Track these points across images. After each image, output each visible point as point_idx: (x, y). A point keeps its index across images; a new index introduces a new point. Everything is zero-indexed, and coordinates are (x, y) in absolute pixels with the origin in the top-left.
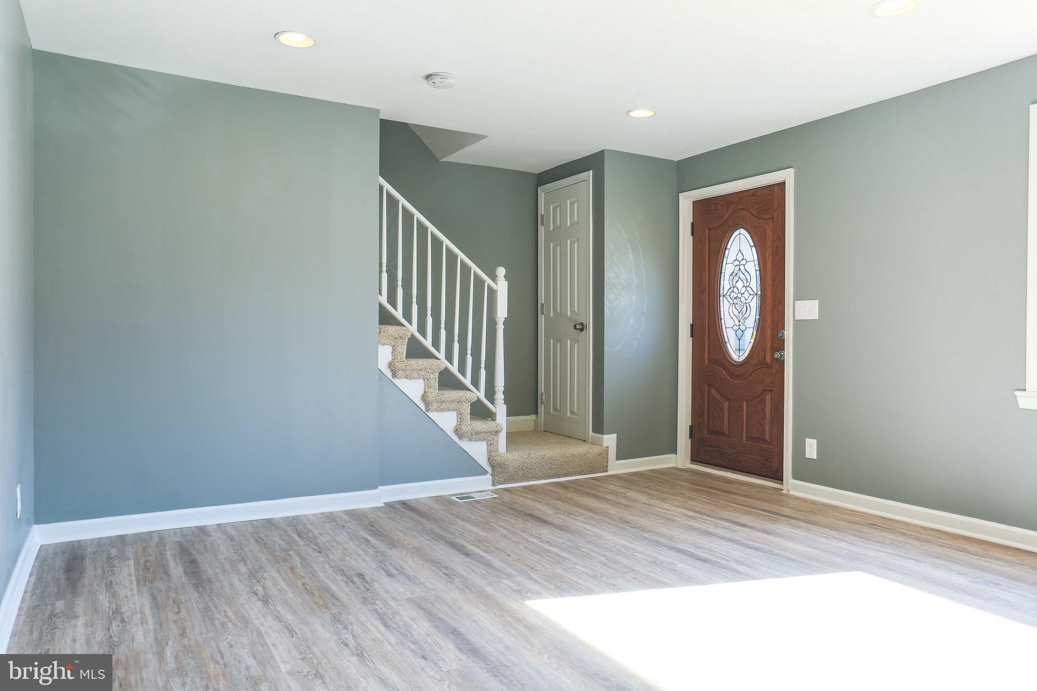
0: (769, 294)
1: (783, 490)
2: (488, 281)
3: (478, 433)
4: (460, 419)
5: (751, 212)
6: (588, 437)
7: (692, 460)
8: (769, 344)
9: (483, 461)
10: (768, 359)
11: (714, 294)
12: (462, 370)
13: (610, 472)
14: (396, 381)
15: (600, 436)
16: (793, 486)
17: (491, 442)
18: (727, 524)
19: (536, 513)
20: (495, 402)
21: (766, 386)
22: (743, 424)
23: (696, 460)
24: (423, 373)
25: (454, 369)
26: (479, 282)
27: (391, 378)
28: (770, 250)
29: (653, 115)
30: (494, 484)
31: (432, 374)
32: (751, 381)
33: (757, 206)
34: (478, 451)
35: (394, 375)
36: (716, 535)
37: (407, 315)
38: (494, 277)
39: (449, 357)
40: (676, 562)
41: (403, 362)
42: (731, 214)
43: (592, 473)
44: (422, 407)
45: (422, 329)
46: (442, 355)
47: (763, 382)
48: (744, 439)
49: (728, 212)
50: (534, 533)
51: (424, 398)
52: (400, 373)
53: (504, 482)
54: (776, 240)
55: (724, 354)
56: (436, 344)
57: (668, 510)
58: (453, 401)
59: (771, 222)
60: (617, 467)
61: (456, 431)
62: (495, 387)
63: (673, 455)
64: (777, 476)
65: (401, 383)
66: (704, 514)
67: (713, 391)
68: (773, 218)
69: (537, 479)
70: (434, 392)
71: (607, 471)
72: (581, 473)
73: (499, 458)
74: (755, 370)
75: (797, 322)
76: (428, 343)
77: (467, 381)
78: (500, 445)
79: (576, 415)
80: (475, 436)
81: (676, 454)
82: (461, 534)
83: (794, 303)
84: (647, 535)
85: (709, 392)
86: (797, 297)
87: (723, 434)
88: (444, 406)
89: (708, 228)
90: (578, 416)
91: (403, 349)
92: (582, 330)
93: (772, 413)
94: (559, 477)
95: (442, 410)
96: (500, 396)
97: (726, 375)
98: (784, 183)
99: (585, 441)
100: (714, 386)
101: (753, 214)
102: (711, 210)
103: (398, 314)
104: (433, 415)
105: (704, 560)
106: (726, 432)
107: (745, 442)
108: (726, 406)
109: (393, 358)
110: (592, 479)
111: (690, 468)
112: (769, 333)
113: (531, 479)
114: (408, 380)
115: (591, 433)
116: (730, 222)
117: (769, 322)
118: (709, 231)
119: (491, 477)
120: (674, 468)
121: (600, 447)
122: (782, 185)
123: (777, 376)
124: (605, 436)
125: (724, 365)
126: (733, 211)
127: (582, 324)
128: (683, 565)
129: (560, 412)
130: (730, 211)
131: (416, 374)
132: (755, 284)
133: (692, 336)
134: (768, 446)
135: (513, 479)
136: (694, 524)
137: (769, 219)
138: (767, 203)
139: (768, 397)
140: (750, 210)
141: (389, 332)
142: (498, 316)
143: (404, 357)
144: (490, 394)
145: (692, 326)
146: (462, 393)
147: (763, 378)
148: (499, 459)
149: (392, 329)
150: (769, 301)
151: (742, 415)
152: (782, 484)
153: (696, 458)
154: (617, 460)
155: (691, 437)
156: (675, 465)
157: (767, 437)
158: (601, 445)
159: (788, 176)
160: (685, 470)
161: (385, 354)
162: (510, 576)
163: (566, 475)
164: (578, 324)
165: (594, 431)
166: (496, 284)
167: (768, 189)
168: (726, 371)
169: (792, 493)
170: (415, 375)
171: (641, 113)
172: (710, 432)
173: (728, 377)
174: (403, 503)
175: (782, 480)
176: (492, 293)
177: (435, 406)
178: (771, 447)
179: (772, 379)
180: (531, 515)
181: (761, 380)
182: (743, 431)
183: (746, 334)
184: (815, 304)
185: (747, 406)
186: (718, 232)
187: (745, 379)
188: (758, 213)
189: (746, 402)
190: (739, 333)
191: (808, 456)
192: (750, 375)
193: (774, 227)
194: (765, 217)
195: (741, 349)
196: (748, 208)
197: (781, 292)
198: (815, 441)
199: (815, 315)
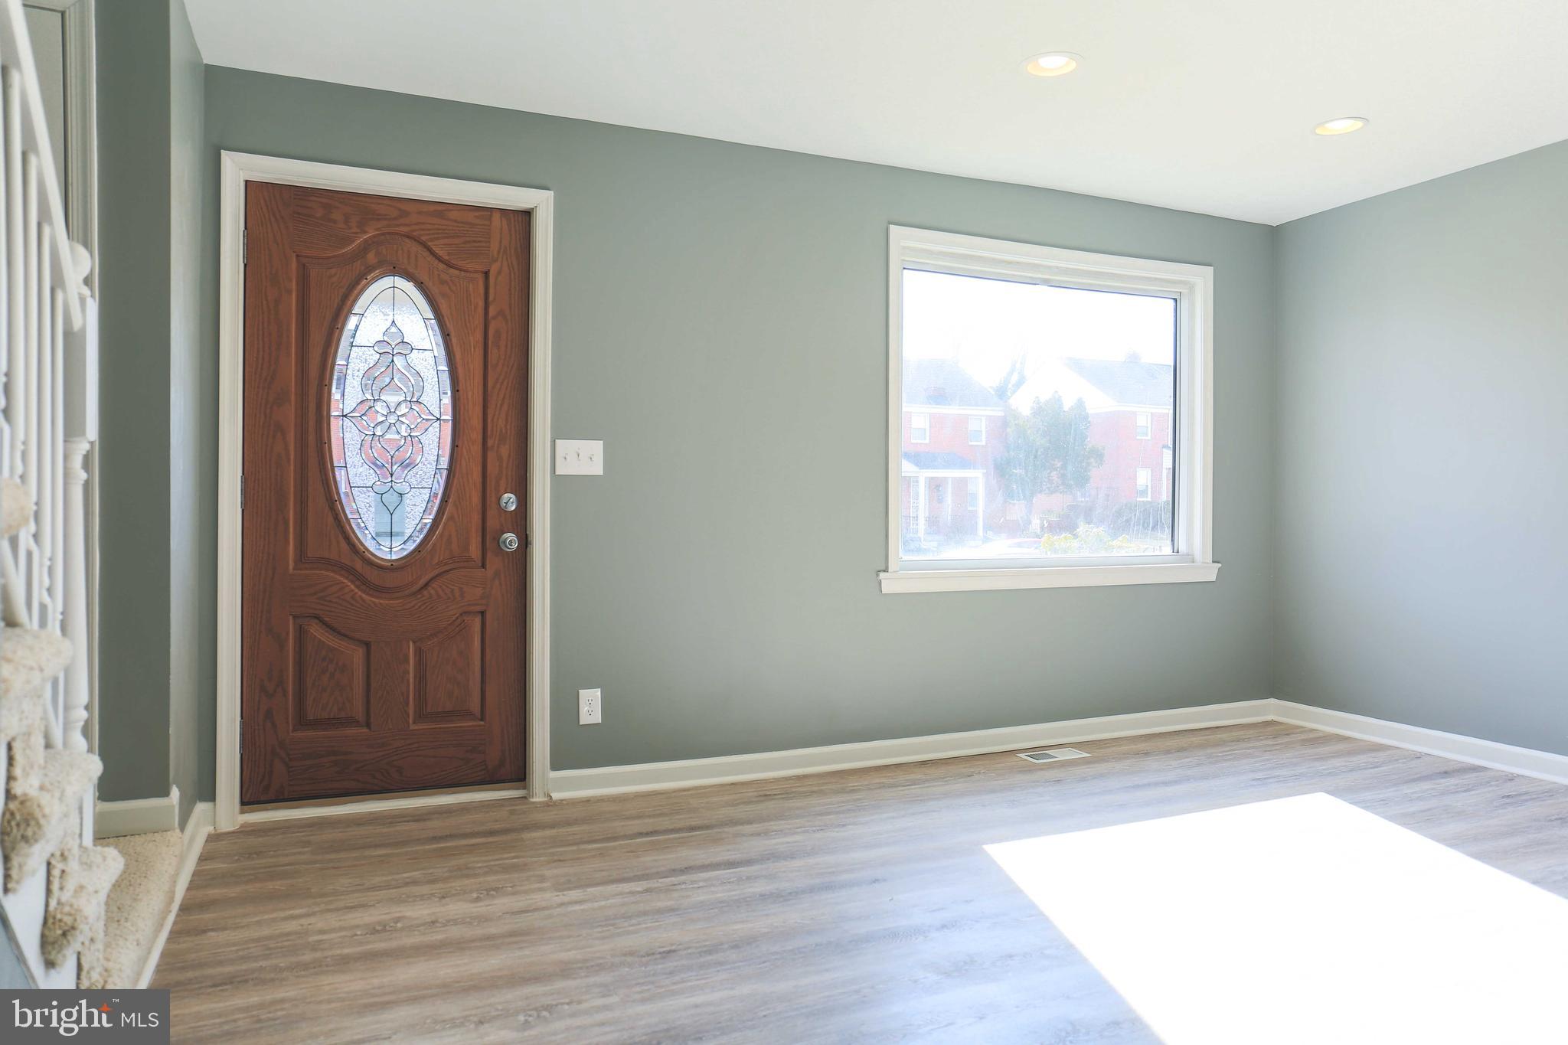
0: (475, 422)
1: (530, 798)
5: (427, 247)
7: (243, 803)
8: (476, 519)
10: (475, 552)
11: (318, 409)
16: (555, 784)
21: (469, 605)
22: (408, 692)
28: (478, 334)
32: (430, 598)
33: (446, 241)
42: (370, 239)
47: (461, 598)
48: (411, 721)
49: (364, 232)
54: (494, 318)
55: (348, 546)
59: (482, 282)
64: (518, 773)
67: (316, 630)
68: (487, 273)
74: (440, 574)
75: (560, 480)
81: (213, 799)
83: (552, 443)
85: (301, 633)
86: (562, 431)
87: (350, 720)
89: (299, 256)
93: (485, 655)
97: (358, 591)
98: (529, 213)
100: (315, 617)
101: (433, 254)
102: (309, 216)
106: (360, 717)
107: (412, 727)
108: (358, 655)
112: (475, 498)
116: (370, 257)
117: (476, 475)
118: (302, 265)
122: (523, 216)
125: (349, 572)
126: (379, 236)
130: (371, 232)
132: (437, 397)
133: (243, 504)
134: (474, 723)
137: (476, 272)
138: (475, 241)
139: (475, 625)
140: (428, 243)
145: (244, 481)
147: (461, 589)
150: (475, 435)
151: (406, 672)
152: (525, 787)
153: (249, 799)
155: (241, 748)
156: (213, 827)
157: (474, 705)
158: (172, 828)
159: (539, 202)
167: (477, 214)
168: (355, 583)
169: (556, 796)
172: (306, 724)
173: (364, 596)
175: (527, 780)
178: (482, 721)
179: (488, 589)
181: (457, 593)
182: (407, 704)
183: (408, 500)
184: (597, 447)
185: (419, 652)
186: (333, 271)
187: (414, 594)
188: (449, 254)
189: (414, 642)
190: (391, 499)
191: (585, 719)
192: (426, 585)
193: (491, 291)
194: (469, 267)
195: (398, 534)
196: (424, 238)
197: (507, 420)
198: (598, 692)
199: (597, 469)
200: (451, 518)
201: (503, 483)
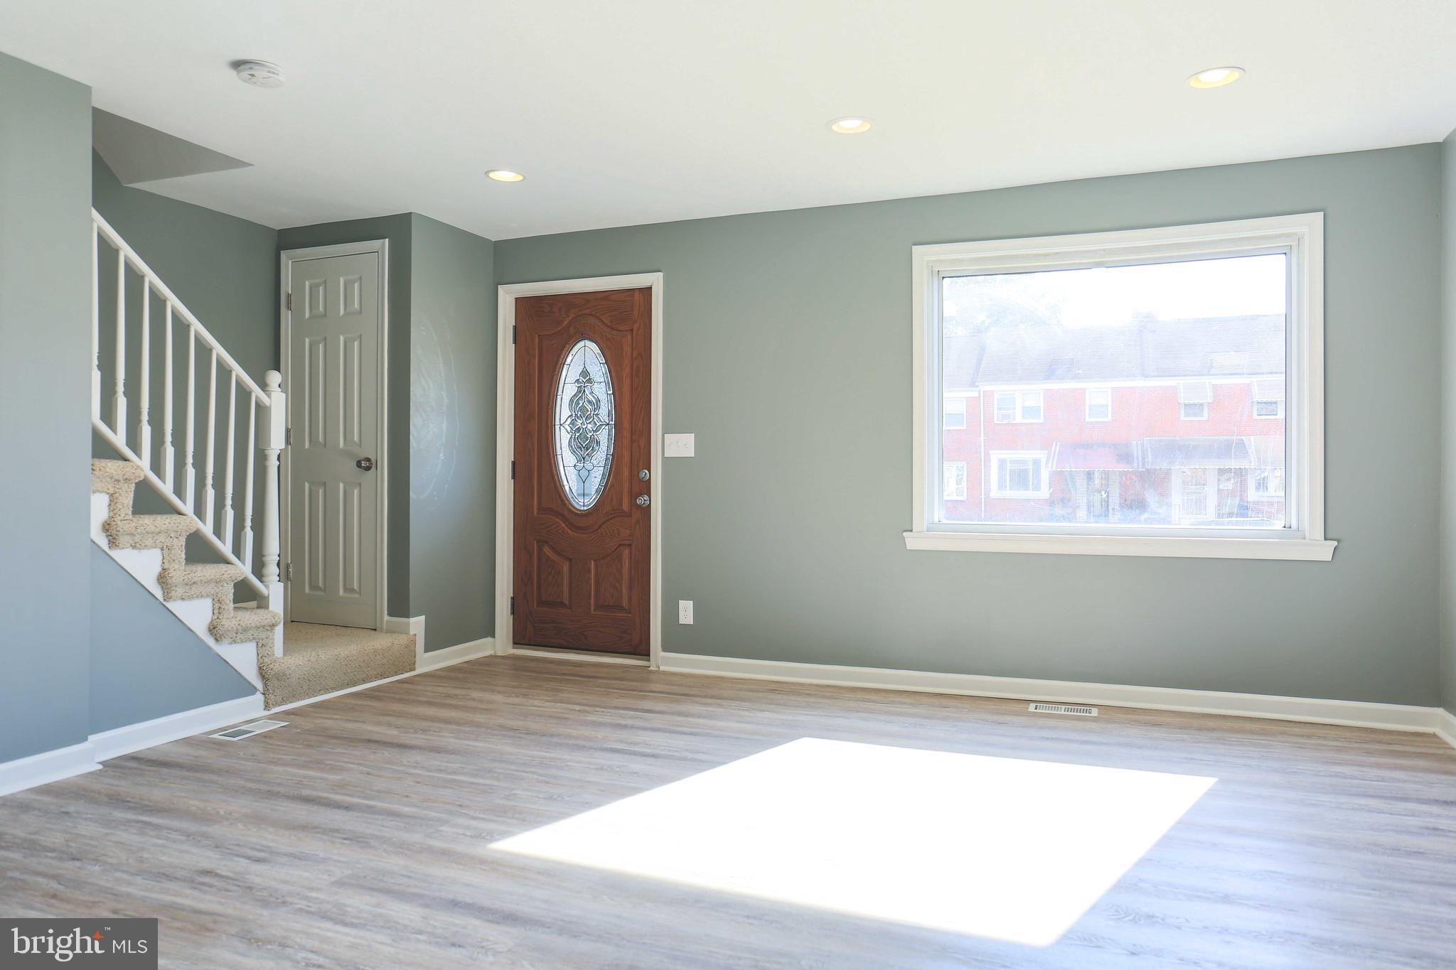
0: (626, 425)
1: (649, 667)
2: (256, 391)
3: (245, 630)
4: (218, 609)
5: (600, 319)
6: (382, 624)
7: (514, 643)
8: (626, 486)
9: (252, 675)
10: (625, 507)
11: (547, 422)
12: (218, 531)
13: (419, 671)
14: (115, 554)
15: (404, 620)
16: (663, 660)
17: (264, 642)
18: (632, 713)
19: (375, 737)
20: (264, 579)
21: (622, 540)
22: (591, 591)
23: (523, 642)
24: (162, 538)
25: (207, 529)
26: (244, 394)
27: (106, 549)
28: (628, 370)
29: (523, 180)
30: (267, 707)
31: (176, 540)
32: (602, 534)
33: (611, 314)
34: (242, 658)
35: (113, 542)
36: (632, 727)
37: (133, 441)
38: (263, 386)
39: (199, 511)
40: (626, 764)
41: (127, 522)
42: (571, 320)
43: (396, 674)
44: (158, 593)
45: (157, 466)
46: (188, 507)
47: (619, 535)
48: (592, 609)
49: (568, 316)
50: (405, 763)
51: (162, 579)
52: (123, 540)
53: (284, 701)
54: (636, 358)
55: (562, 501)
56: (179, 490)
57: (543, 707)
58: (208, 582)
59: (629, 337)
60: (428, 662)
61: (212, 629)
62: (264, 556)
63: (490, 639)
64: (642, 650)
65: (125, 557)
66: (595, 706)
67: (546, 549)
68: (632, 330)
69: (327, 691)
70: (179, 571)
71: (414, 670)
72: (383, 676)
73: (277, 665)
74: (608, 520)
75: (666, 460)
76: (166, 487)
77: (226, 548)
78: (275, 644)
79: (357, 593)
80: (240, 635)
81: (494, 637)
82: (297, 783)
83: (663, 436)
84: (555, 740)
85: (540, 549)
86: (667, 429)
87: (562, 604)
88: (194, 590)
89: (539, 335)
90: (360, 594)
91: (127, 499)
92: (368, 468)
93: (631, 574)
94: (354, 685)
95: (191, 598)
96: (272, 570)
97: (566, 528)
98: (650, 288)
99: (375, 630)
100: (547, 543)
101: (604, 323)
102: (543, 312)
103: (119, 439)
104: (175, 606)
105: (654, 756)
106: (567, 602)
107: (593, 612)
108: (566, 568)
109: (112, 514)
110: (398, 681)
111: (513, 654)
112: (626, 473)
113: (319, 692)
114: (136, 552)
115: (386, 618)
116: (572, 330)
117: (626, 458)
118: (540, 340)
119: (262, 697)
120: (491, 656)
121: (406, 636)
122: (647, 291)
123: (638, 527)
124: (411, 619)
125: (563, 515)
126: (576, 317)
127: (368, 460)
128: (637, 765)
129: (325, 591)
130: (572, 316)
131: (150, 539)
132: (605, 411)
133: (514, 477)
134: (626, 615)
135: (294, 697)
136: (591, 718)
137: (626, 330)
138: (624, 312)
139: (626, 552)
140: (601, 317)
141: (108, 470)
142: (272, 446)
143: (130, 513)
144: (259, 567)
145: (514, 463)
146: (223, 568)
147: (618, 530)
148: (276, 667)
149: (112, 466)
150: (626, 434)
151: (590, 578)
152: (649, 661)
153: (518, 641)
154: (425, 652)
155: (513, 613)
156: (493, 652)
157: (625, 603)
158: (407, 633)
159: (654, 280)
160: (510, 658)
161: (99, 508)
162: (445, 822)
163: (364, 681)
164: (363, 460)
165: (390, 614)
166: (269, 396)
167: (626, 294)
168: (564, 523)
169: (662, 668)
170: (149, 542)
171: (504, 176)
172: (541, 603)
173: (569, 531)
174: (134, 758)
175: (649, 655)
176: (262, 410)
177: (180, 591)
178: (630, 615)
179: (631, 530)
180: (369, 741)
181: (616, 532)
182: (590, 599)
183: (593, 474)
184: (689, 439)
185: (596, 567)
186: (553, 341)
187: (593, 532)
188: (612, 322)
189: (594, 561)
190: (583, 473)
191: (682, 621)
192: (600, 527)
193: (634, 342)
194: (621, 328)
195: (588, 495)
196: (598, 314)
197: (643, 423)
198: (691, 603)
199: (690, 452)
200: (612, 486)
201: (641, 463)
